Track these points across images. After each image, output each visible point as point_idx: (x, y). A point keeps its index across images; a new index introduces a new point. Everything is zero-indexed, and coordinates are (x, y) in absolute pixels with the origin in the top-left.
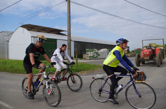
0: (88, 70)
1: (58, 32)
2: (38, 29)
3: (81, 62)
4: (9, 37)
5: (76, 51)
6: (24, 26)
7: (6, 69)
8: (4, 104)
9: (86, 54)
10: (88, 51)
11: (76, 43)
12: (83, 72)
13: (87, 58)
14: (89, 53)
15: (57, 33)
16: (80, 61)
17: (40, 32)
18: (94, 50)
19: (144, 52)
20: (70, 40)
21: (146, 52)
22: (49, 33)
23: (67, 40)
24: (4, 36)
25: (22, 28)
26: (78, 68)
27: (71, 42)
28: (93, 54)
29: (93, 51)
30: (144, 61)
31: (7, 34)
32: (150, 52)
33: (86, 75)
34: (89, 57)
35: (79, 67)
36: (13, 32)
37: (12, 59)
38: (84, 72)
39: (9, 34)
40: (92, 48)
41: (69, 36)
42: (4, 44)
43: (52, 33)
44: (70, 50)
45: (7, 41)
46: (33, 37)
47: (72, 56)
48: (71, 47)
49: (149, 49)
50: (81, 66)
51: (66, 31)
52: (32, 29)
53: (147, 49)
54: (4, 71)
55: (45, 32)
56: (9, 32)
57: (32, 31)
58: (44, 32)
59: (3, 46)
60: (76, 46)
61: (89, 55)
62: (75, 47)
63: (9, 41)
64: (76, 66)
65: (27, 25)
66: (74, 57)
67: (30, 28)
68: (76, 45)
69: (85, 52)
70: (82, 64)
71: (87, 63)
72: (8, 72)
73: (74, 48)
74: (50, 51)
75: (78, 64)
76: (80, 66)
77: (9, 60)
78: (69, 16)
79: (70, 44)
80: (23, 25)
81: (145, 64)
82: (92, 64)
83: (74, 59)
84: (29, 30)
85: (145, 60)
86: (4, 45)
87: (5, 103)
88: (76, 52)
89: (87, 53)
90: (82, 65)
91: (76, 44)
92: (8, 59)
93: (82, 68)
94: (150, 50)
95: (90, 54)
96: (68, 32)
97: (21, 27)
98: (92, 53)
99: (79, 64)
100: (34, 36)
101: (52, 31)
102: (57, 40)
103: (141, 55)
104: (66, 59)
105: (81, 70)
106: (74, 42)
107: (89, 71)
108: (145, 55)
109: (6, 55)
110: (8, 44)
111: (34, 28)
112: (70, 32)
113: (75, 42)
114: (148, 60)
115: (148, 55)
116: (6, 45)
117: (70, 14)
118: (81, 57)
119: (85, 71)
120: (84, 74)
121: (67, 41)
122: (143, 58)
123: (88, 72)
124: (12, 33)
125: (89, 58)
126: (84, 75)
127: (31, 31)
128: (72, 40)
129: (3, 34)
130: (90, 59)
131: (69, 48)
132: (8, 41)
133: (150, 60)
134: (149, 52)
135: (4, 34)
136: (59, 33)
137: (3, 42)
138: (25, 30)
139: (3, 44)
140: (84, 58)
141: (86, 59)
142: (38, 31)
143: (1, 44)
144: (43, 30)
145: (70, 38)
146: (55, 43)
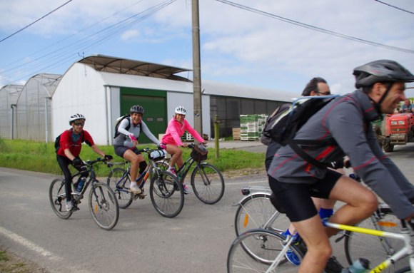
0: (246, 167)
1: (169, 73)
2: (121, 67)
3: (227, 148)
4: (53, 87)
5: (215, 118)
6: (86, 61)
7: (45, 165)
8: (38, 249)
9: (239, 126)
10: (245, 120)
11: (215, 100)
12: (232, 172)
13: (242, 138)
14: (247, 125)
15: (168, 76)
16: (225, 145)
17: (125, 73)
18: (261, 117)
19: (391, 121)
20: (199, 93)
21: (397, 121)
22: (147, 76)
23: (192, 93)
24: (40, 87)
25: (82, 66)
26: (219, 162)
27: (203, 97)
28: (258, 127)
29: (257, 120)
30: (392, 143)
31: (46, 81)
32: (407, 120)
33: (241, 179)
34: (249, 136)
35: (223, 161)
36: (62, 76)
38: (236, 171)
39: (51, 80)
40: (255, 113)
41: (198, 83)
42: (42, 106)
43: (152, 78)
44: (199, 117)
45: (47, 98)
46: (108, 88)
47: (204, 132)
48: (201, 109)
49: (404, 111)
50: (228, 158)
51: (189, 70)
52: (105, 66)
53: (401, 112)
54: (41, 171)
55: (139, 75)
56: (48, 76)
57: (107, 71)
58: (135, 74)
59: (39, 111)
60: (215, 109)
61: (248, 131)
62: (211, 110)
63: (53, 98)
64: (216, 156)
65: (94, 57)
66: (209, 136)
67: (102, 63)
68: (215, 106)
69: (236, 121)
70: (231, 153)
71: (244, 150)
72: (50, 172)
73: (209, 112)
74: (152, 119)
75: (220, 151)
76: (224, 158)
78: (196, 30)
79: (199, 102)
81: (395, 151)
82: (256, 152)
83: (210, 141)
84: (98, 69)
85: (393, 141)
86: (41, 108)
87: (42, 247)
88: (216, 122)
89: (241, 125)
90: (232, 154)
91: (215, 103)
92: (50, 141)
93: (231, 163)
94: (409, 115)
95: (251, 126)
96: (194, 73)
97: (79, 62)
98: (254, 123)
99: (222, 153)
100: (111, 84)
101: (154, 72)
102: (168, 94)
103: (382, 129)
104: (190, 141)
105: (228, 167)
106: (209, 97)
107: (249, 169)
108: (393, 128)
109: (45, 131)
110: (50, 106)
111: (111, 64)
112: (200, 70)
113: (212, 96)
114: (403, 141)
115: (402, 128)
116: (45, 108)
117: (199, 26)
118: (227, 134)
119: (239, 169)
120: (235, 177)
121: (192, 96)
122: (388, 137)
123: (246, 172)
124: (58, 79)
125: (247, 138)
127: (104, 71)
128: (204, 93)
129: (38, 81)
130: (249, 140)
131: (197, 112)
132: (51, 98)
133: (409, 141)
134: (405, 120)
135: (40, 80)
136: (172, 75)
137: (38, 99)
138: (90, 70)
139: (39, 105)
140: (234, 137)
141: (240, 139)
142: (121, 72)
143: (34, 105)
144: (132, 69)
145: (199, 87)
146: (163, 99)
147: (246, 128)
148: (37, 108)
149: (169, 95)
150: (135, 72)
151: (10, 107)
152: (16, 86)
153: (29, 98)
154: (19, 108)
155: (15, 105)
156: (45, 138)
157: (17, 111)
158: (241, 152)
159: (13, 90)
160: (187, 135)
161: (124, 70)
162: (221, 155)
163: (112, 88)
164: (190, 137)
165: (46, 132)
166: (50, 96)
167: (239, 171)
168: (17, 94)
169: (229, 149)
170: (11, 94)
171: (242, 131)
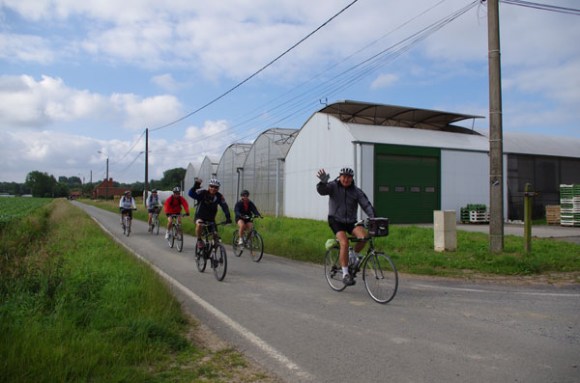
2: (375, 117)
4: (286, 146)
6: (329, 110)
9: (559, 203)
10: (569, 194)
11: (515, 161)
12: (555, 275)
13: (563, 222)
14: (573, 200)
15: (442, 126)
16: (539, 231)
17: (380, 124)
20: (498, 150)
22: (412, 127)
24: (271, 145)
25: (323, 116)
31: (278, 137)
34: (575, 219)
35: (538, 255)
36: (298, 131)
37: (294, 216)
38: (562, 275)
39: (285, 137)
41: (497, 133)
42: (272, 170)
43: (421, 128)
44: (499, 187)
45: (279, 159)
46: (358, 145)
48: (502, 174)
50: (547, 252)
51: (474, 117)
52: (354, 115)
55: (400, 126)
56: (285, 132)
57: (357, 123)
58: (395, 125)
59: (269, 176)
61: (573, 210)
63: (286, 159)
64: (526, 248)
65: (340, 104)
67: (349, 112)
69: (555, 196)
70: (548, 245)
71: (570, 241)
72: (285, 255)
74: (417, 189)
75: (533, 242)
76: (539, 252)
77: (286, 218)
78: (494, 55)
79: (499, 163)
80: (329, 104)
83: (508, 224)
84: (345, 121)
86: (272, 173)
89: (562, 201)
90: (550, 247)
91: (515, 166)
92: (281, 216)
93: (552, 262)
95: (579, 203)
96: (491, 118)
97: (321, 111)
99: (536, 245)
100: (361, 140)
102: (443, 152)
104: (476, 223)
105: (547, 268)
106: (506, 157)
109: (275, 202)
110: (283, 170)
111: (362, 113)
113: (511, 155)
116: (277, 173)
117: (499, 48)
118: (538, 216)
119: (567, 271)
120: (561, 283)
121: (487, 156)
124: (294, 134)
125: (572, 222)
126: (563, 289)
127: (352, 122)
129: (269, 138)
130: (575, 226)
131: (495, 179)
132: (284, 160)
135: (271, 137)
136: (448, 125)
137: (269, 161)
138: (335, 122)
139: (269, 169)
140: (548, 219)
141: (558, 224)
142: (376, 123)
143: (263, 169)
144: (391, 118)
145: (498, 140)
146: (434, 161)
147: (571, 206)
148: (266, 173)
149: (444, 154)
150: (395, 122)
151: (235, 170)
152: (243, 145)
153: (258, 160)
154: (246, 172)
155: (242, 169)
156: (274, 210)
157: (243, 175)
158: (567, 244)
159: (239, 150)
160: (471, 213)
161: (378, 119)
162: (533, 247)
163: (363, 146)
164: (475, 217)
165: (277, 204)
166: (283, 157)
167: (567, 275)
168: (244, 156)
169: (544, 239)
170: (238, 155)
171: (562, 210)
